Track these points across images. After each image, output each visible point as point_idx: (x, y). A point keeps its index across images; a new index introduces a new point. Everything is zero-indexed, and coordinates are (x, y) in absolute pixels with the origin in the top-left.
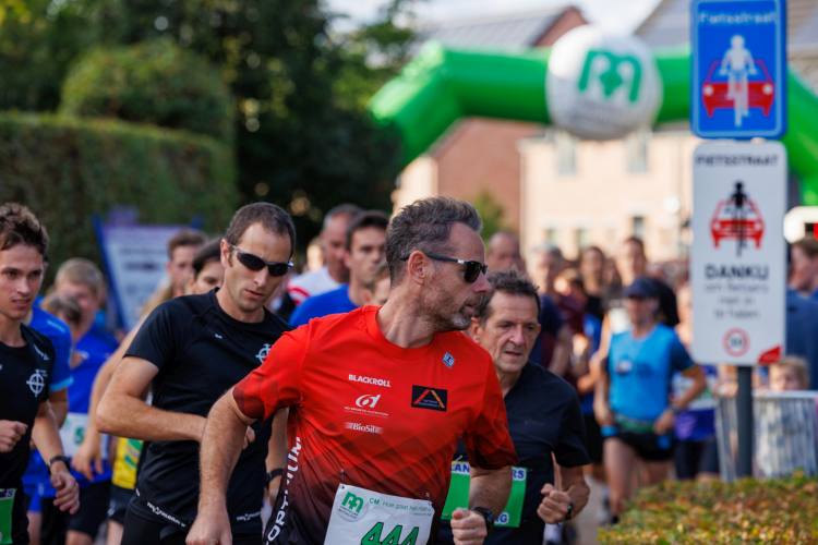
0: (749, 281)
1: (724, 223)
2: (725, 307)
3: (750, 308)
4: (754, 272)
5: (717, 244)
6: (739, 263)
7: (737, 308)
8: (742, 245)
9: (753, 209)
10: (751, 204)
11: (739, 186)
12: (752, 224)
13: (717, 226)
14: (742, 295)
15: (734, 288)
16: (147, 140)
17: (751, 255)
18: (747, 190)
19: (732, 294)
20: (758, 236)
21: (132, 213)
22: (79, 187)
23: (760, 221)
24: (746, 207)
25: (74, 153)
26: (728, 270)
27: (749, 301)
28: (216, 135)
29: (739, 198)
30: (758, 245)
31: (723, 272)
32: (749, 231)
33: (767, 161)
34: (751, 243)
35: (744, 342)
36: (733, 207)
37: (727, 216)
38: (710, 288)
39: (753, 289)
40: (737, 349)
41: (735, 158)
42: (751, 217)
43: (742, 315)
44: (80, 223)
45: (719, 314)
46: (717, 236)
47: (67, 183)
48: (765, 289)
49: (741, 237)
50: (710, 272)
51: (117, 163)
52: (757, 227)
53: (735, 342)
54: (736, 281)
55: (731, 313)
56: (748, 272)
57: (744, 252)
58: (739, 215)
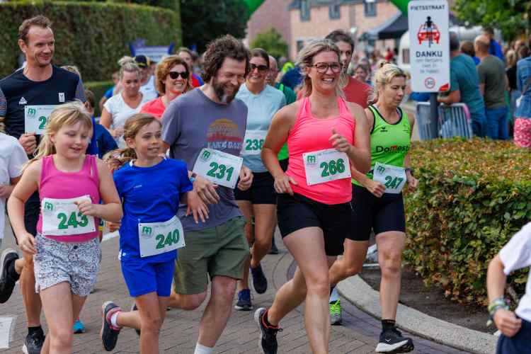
0: (434, 57)
1: (423, 34)
2: (425, 69)
3: (435, 69)
4: (436, 54)
5: (420, 43)
6: (429, 50)
7: (429, 69)
8: (431, 43)
9: (435, 28)
10: (434, 25)
11: (429, 18)
12: (435, 33)
13: (420, 35)
14: (432, 64)
15: (428, 61)
16: (148, 11)
17: (435, 47)
18: (432, 20)
19: (428, 63)
20: (437, 39)
21: (144, 42)
22: (123, 31)
23: (438, 32)
24: (432, 27)
25: (120, 18)
26: (426, 53)
27: (434, 66)
28: (173, 9)
29: (429, 23)
30: (438, 42)
31: (423, 54)
32: (433, 37)
33: (440, 7)
34: (434, 42)
35: (433, 83)
36: (426, 27)
37: (425, 31)
38: (418, 61)
39: (436, 61)
40: (430, 86)
41: (426, 7)
42: (434, 31)
43: (432, 72)
44: (124, 46)
45: (423, 72)
46: (420, 39)
47: (118, 30)
48: (441, 61)
49: (431, 39)
50: (418, 54)
51: (137, 21)
52: (437, 35)
53: (429, 83)
54: (429, 58)
55: (428, 71)
56: (434, 54)
57: (432, 45)
58: (429, 30)
